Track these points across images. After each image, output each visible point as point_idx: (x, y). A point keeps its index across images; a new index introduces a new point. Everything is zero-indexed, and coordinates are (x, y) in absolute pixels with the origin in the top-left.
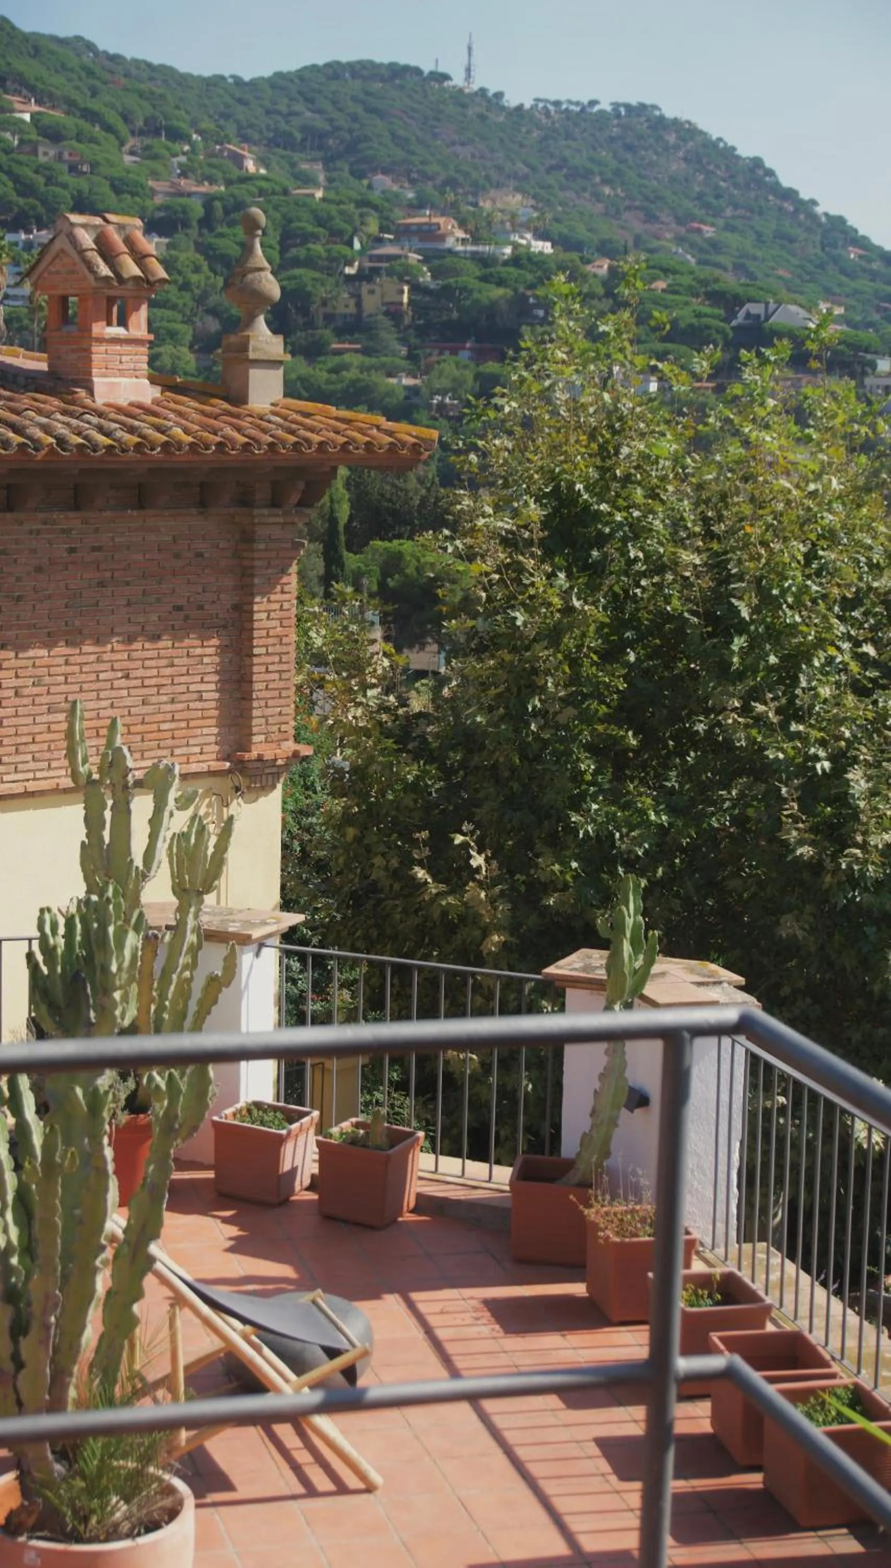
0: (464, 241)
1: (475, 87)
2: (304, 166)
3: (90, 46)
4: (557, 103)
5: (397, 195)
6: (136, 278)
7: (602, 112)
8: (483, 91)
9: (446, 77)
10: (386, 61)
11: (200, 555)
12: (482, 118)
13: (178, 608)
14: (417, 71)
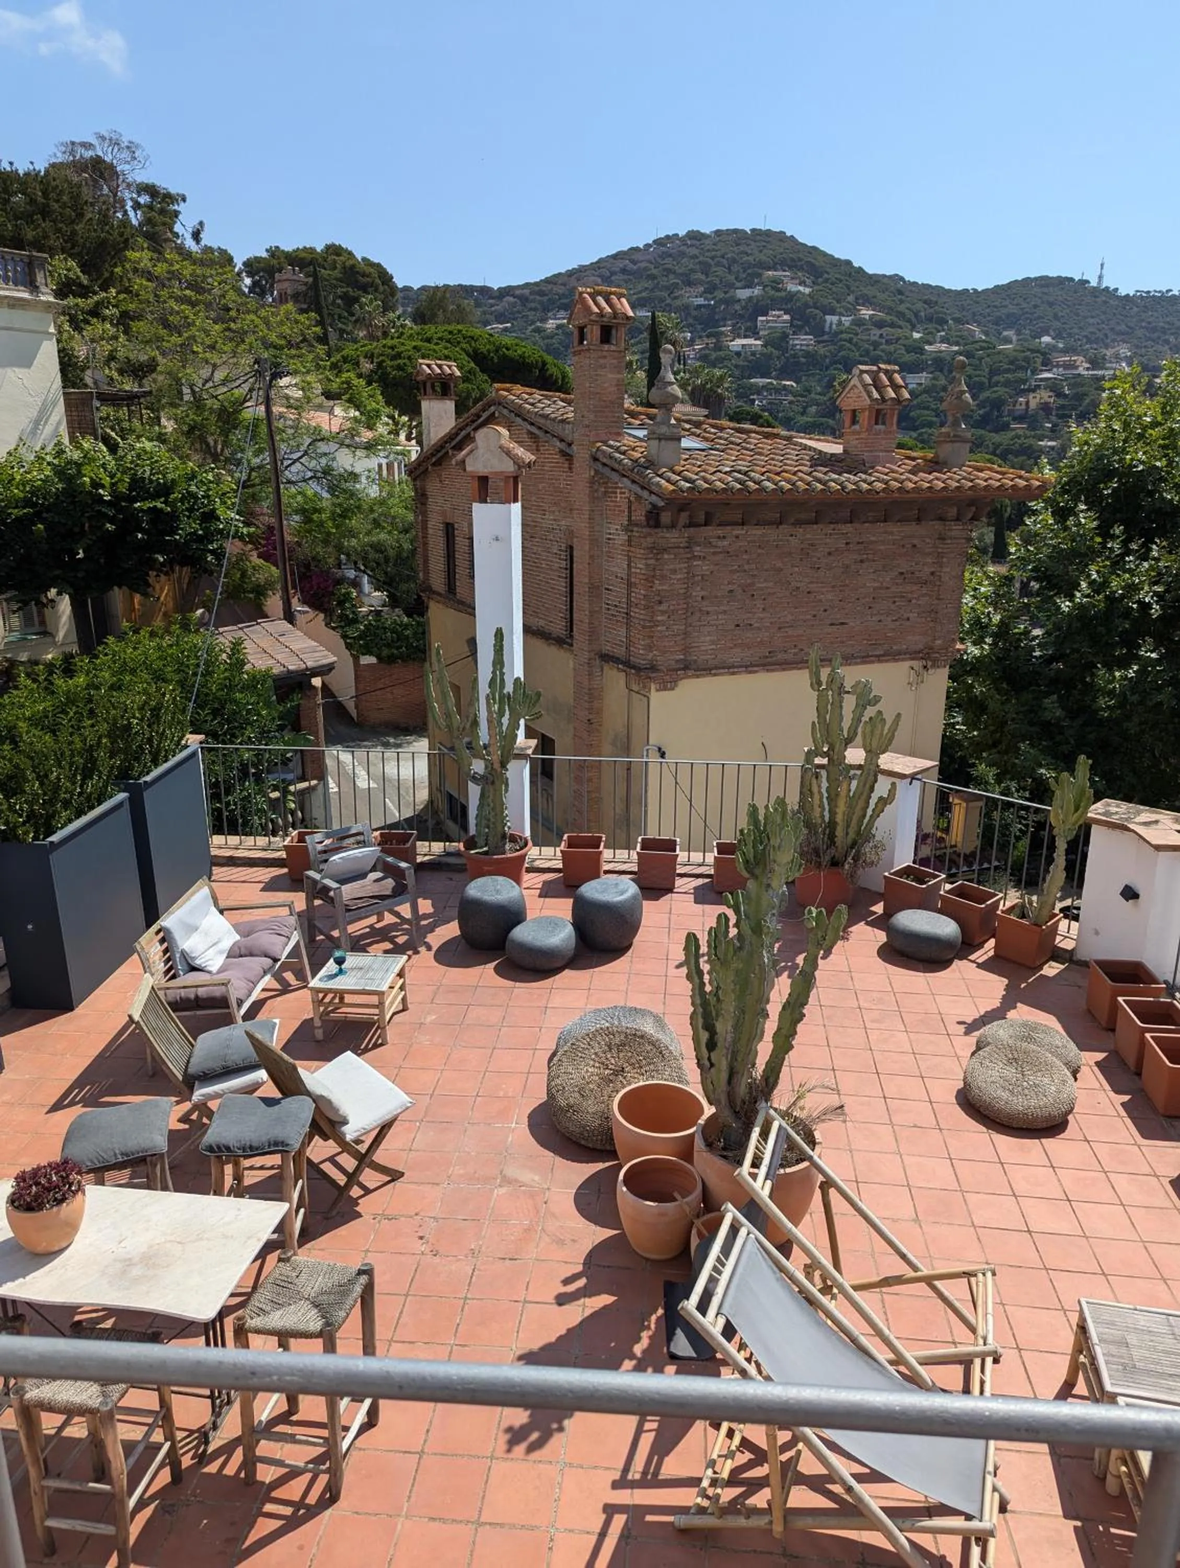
0: (1088, 369)
1: (1104, 286)
2: (1005, 333)
3: (902, 279)
4: (1148, 292)
5: (1054, 346)
6: (892, 399)
7: (1174, 296)
8: (1107, 288)
9: (1088, 282)
10: (1055, 275)
11: (914, 546)
12: (1105, 302)
13: (902, 573)
14: (1072, 279)
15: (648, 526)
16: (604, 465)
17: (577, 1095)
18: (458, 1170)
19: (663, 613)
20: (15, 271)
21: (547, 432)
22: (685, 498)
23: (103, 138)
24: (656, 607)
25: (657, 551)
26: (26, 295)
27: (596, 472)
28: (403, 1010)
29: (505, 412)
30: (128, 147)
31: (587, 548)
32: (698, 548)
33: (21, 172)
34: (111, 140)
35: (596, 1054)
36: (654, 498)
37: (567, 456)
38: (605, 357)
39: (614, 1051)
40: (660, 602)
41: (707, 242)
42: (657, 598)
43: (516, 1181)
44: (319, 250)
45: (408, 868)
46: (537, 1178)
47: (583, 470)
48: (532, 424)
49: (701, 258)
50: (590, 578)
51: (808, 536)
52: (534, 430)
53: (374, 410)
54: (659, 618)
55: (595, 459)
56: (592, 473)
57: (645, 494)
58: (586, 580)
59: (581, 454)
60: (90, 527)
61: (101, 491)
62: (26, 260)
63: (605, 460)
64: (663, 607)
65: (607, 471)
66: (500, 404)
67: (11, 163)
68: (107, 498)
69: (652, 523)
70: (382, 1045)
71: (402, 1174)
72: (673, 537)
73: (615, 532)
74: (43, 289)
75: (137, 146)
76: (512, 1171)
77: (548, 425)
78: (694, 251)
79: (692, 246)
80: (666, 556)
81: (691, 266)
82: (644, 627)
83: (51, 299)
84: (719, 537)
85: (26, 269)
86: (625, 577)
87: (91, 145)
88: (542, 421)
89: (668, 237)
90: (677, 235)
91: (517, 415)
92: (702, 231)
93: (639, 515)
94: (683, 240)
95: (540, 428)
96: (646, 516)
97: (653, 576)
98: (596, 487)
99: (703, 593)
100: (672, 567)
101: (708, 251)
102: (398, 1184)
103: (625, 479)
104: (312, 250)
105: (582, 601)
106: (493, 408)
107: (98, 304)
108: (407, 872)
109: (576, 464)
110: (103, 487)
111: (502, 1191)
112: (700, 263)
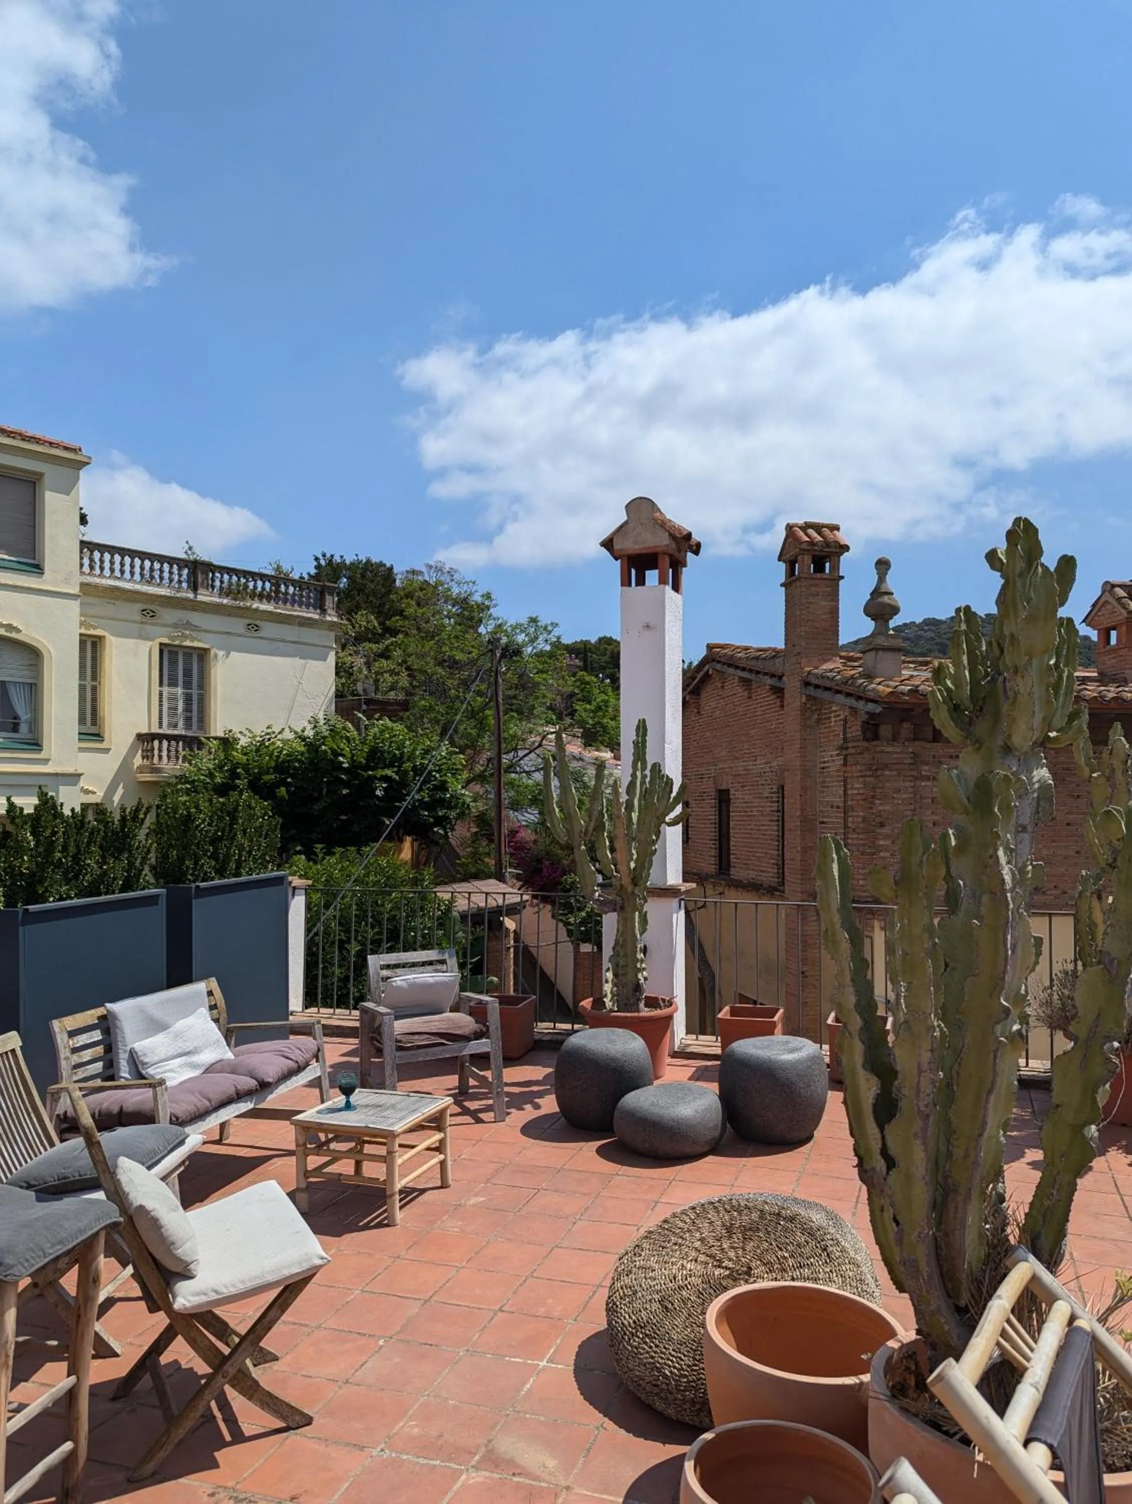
15: (866, 739)
16: (817, 687)
17: (655, 1306)
18: (410, 1428)
19: (886, 837)
20: (309, 597)
21: (758, 672)
22: (906, 702)
23: (431, 567)
24: (878, 831)
25: (876, 769)
26: (316, 617)
27: (809, 697)
28: (441, 1187)
29: (719, 667)
30: (449, 572)
31: (798, 778)
32: (926, 768)
33: (348, 562)
34: (436, 567)
35: (702, 1240)
36: (871, 707)
37: (778, 691)
38: (817, 585)
39: (737, 1237)
40: (882, 825)
41: (943, 626)
42: (878, 820)
43: (511, 1462)
44: (593, 641)
45: (493, 1002)
46: (551, 1463)
47: (795, 697)
48: (744, 669)
49: (938, 640)
50: (802, 810)
51: (1062, 759)
52: (746, 675)
53: (603, 701)
54: (882, 842)
55: (807, 684)
56: (804, 700)
57: (860, 705)
58: (798, 813)
59: (791, 684)
60: (327, 792)
61: (341, 759)
62: (319, 589)
63: (816, 682)
64: (886, 830)
65: (819, 693)
66: (713, 660)
67: (342, 557)
68: (346, 765)
69: (869, 735)
70: (387, 1225)
71: (308, 1421)
72: (892, 751)
73: (831, 759)
74: (330, 611)
75: (456, 571)
76: (506, 1445)
77: (759, 665)
78: (929, 635)
79: (928, 630)
80: (887, 773)
81: (928, 647)
82: (863, 854)
83: (335, 619)
84: (951, 757)
85: (319, 596)
86: (841, 805)
87: (421, 572)
88: (753, 663)
89: (905, 625)
90: (914, 622)
91: (730, 665)
92: (938, 618)
93: (855, 730)
94: (920, 626)
95: (751, 671)
96: (862, 727)
97: (873, 797)
98: (807, 715)
99: (935, 818)
100: (895, 784)
101: (945, 634)
102: (292, 1437)
103: (838, 696)
104: (588, 642)
105: (793, 839)
106: (707, 667)
107: (387, 648)
108: (489, 1007)
109: (787, 695)
110: (343, 756)
111: (478, 1477)
112: (937, 644)
